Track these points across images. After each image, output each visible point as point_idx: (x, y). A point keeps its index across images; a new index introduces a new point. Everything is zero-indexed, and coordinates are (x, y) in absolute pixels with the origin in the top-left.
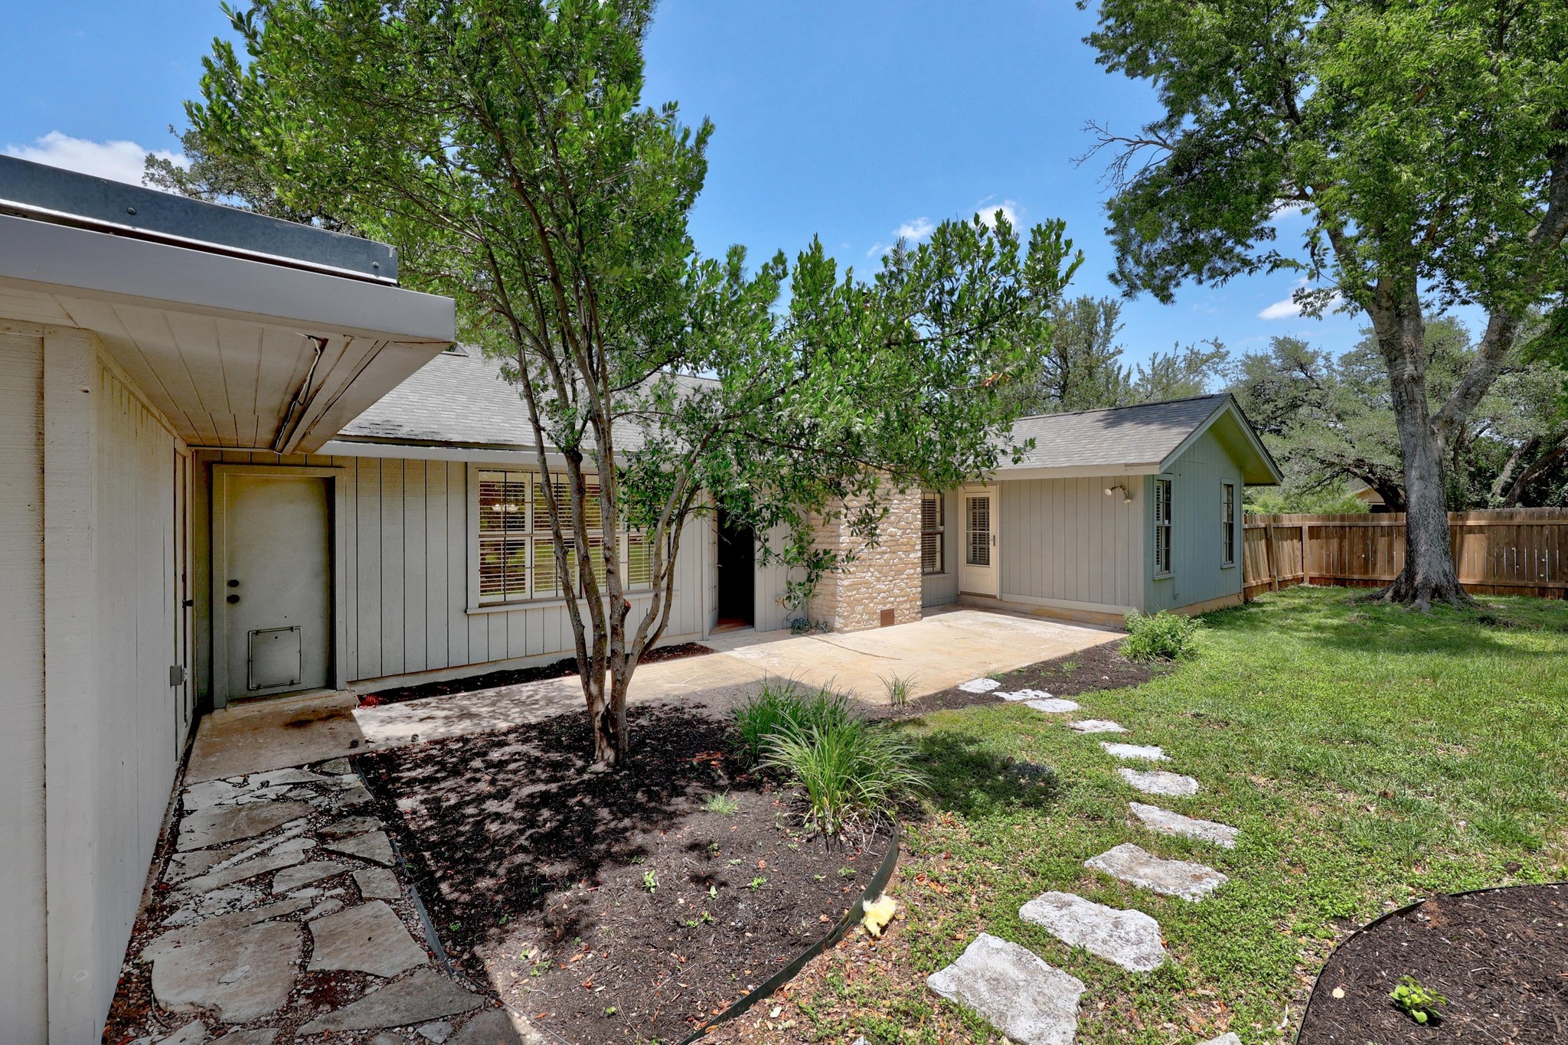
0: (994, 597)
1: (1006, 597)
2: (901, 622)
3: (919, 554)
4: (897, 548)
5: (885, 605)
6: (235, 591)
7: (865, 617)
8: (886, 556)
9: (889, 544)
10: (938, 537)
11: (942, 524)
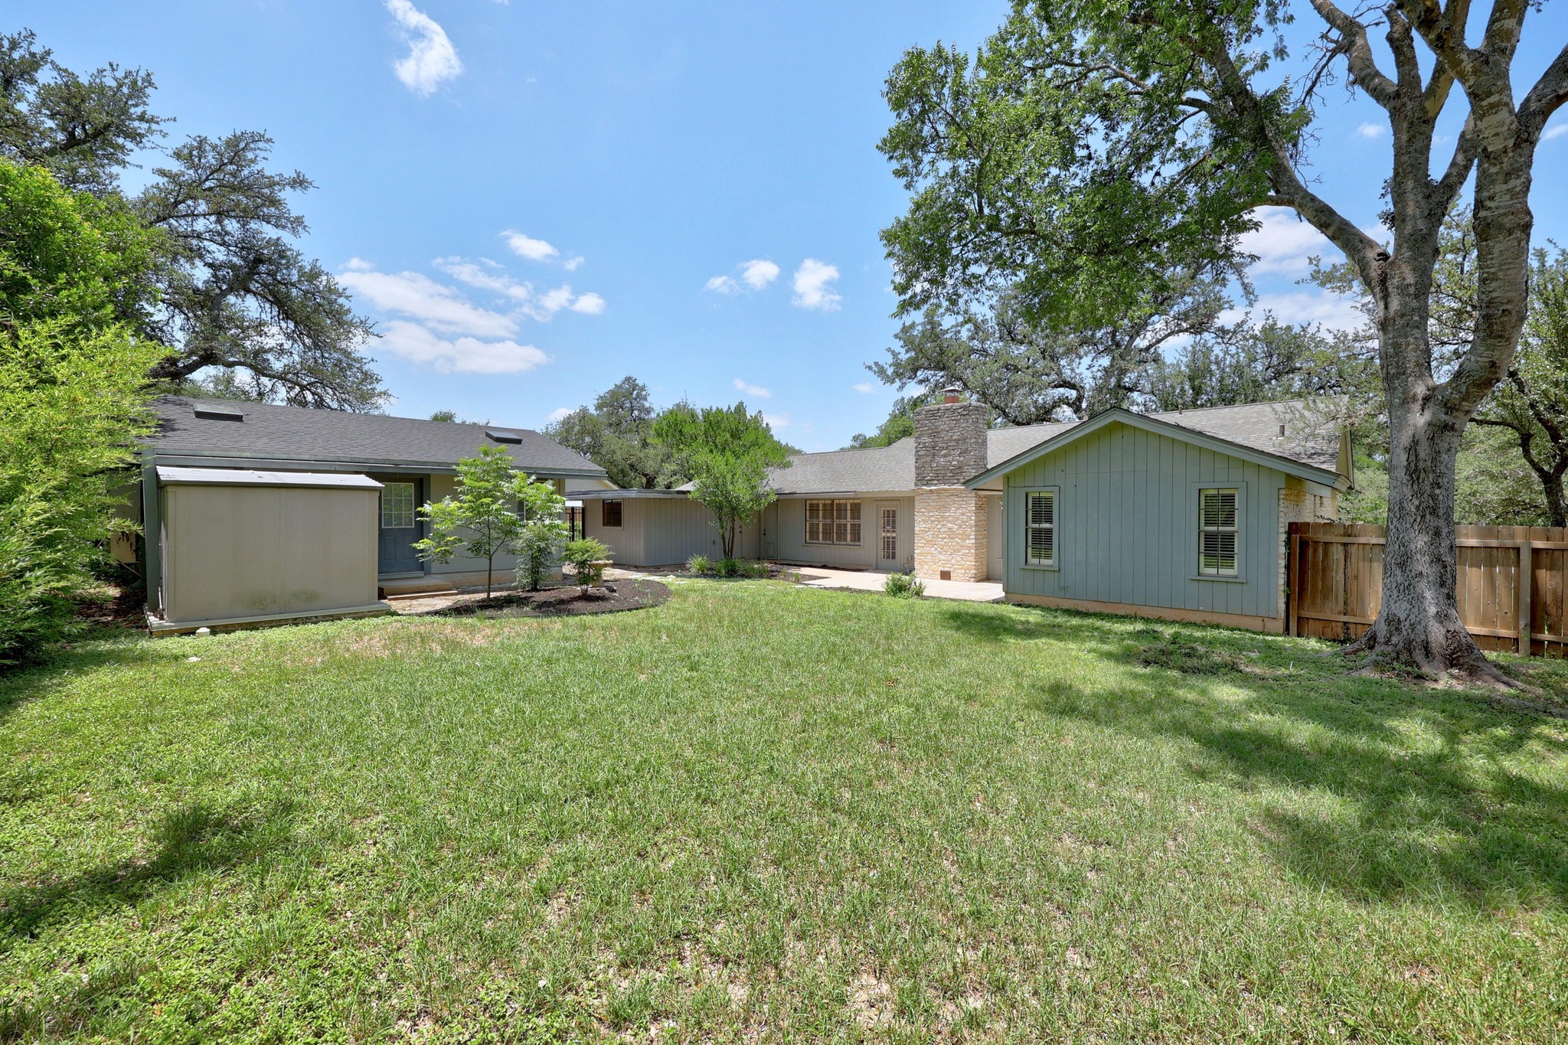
2: (956, 578)
3: (973, 541)
4: (954, 536)
5: (943, 568)
7: (930, 572)
8: (945, 540)
9: (948, 532)
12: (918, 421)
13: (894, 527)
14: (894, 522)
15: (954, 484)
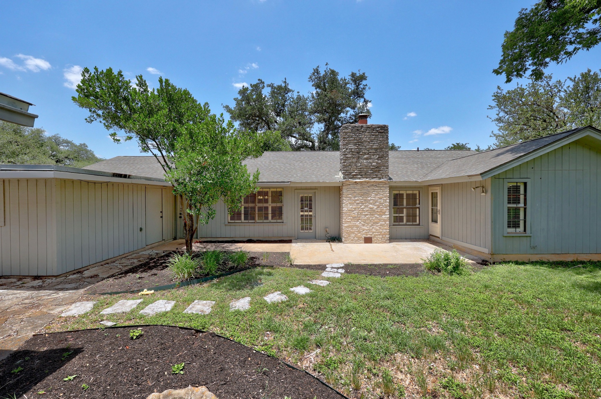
0: (439, 238)
1: (444, 238)
2: (376, 243)
3: (388, 216)
4: (374, 213)
5: (367, 235)
6: (181, 215)
7: (356, 239)
8: (367, 216)
9: (369, 211)
10: (418, 209)
11: (419, 204)
12: (346, 133)
13: (311, 208)
14: (311, 205)
15: (373, 178)
